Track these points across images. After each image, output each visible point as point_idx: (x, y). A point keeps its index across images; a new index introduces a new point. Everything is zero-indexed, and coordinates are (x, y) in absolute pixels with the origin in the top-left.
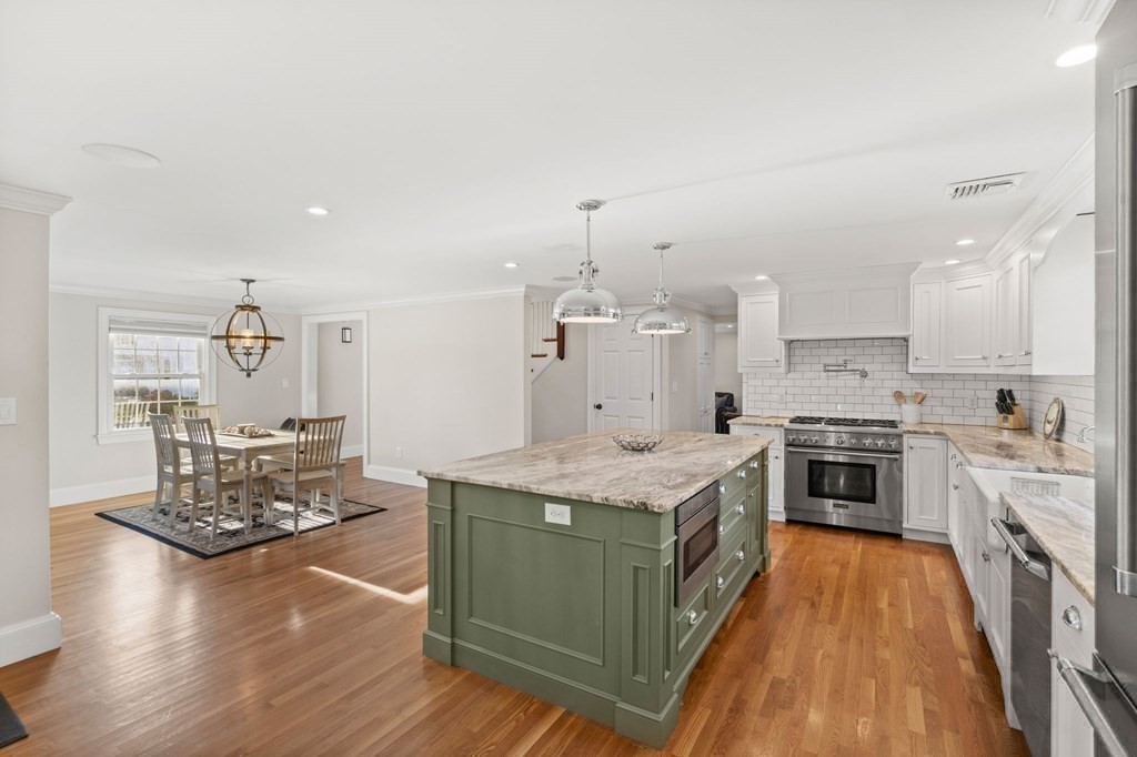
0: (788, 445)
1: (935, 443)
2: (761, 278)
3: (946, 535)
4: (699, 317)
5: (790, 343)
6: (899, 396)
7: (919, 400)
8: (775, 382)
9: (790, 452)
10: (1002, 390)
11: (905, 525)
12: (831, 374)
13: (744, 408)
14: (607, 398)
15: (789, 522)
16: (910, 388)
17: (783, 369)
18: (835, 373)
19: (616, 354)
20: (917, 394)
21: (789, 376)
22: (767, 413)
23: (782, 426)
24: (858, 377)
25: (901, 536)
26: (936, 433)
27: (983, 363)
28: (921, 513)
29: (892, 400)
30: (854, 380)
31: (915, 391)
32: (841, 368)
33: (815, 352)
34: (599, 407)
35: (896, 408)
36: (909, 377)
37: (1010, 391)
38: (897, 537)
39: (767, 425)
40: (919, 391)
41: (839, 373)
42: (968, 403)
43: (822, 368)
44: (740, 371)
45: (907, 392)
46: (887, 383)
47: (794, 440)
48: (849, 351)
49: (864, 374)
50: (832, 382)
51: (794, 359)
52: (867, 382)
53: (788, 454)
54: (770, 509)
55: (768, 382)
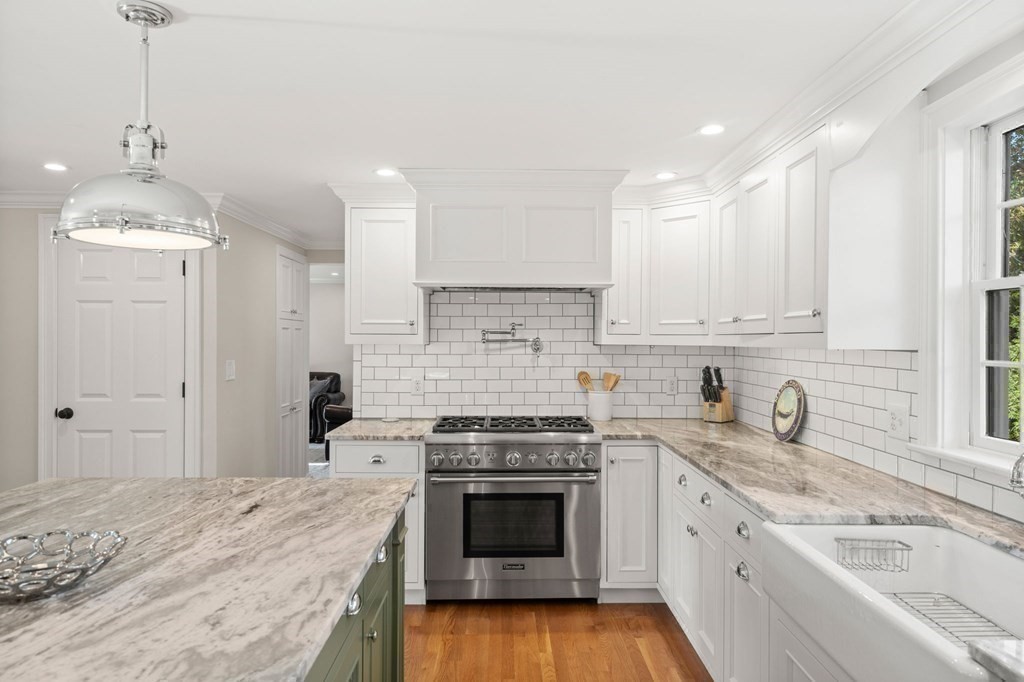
0: (431, 472)
1: (642, 452)
2: (386, 173)
3: (655, 590)
4: (280, 249)
5: (431, 293)
6: (583, 378)
7: (611, 384)
8: (406, 361)
9: (435, 484)
10: (708, 368)
11: (603, 584)
12: (492, 346)
13: (356, 407)
14: (84, 395)
15: (433, 604)
16: (597, 366)
17: (420, 338)
18: (497, 345)
19: (105, 305)
20: (607, 376)
21: (430, 349)
22: (394, 413)
23: (420, 438)
24: (529, 350)
25: (595, 600)
26: (644, 438)
27: (698, 329)
28: (624, 563)
29: (575, 386)
30: (523, 356)
31: (603, 371)
32: (506, 336)
33: (469, 310)
34: (66, 414)
35: (580, 398)
36: (596, 350)
37: (717, 371)
38: (590, 603)
39: (396, 438)
40: (611, 371)
41: (503, 345)
42: (666, 387)
43: (480, 337)
44: (348, 341)
45: (594, 373)
46: (570, 361)
47: (441, 462)
48: (519, 310)
49: (537, 347)
50: (495, 360)
51: (437, 322)
52: (543, 360)
53: (431, 487)
54: (407, 587)
55: (395, 361)
